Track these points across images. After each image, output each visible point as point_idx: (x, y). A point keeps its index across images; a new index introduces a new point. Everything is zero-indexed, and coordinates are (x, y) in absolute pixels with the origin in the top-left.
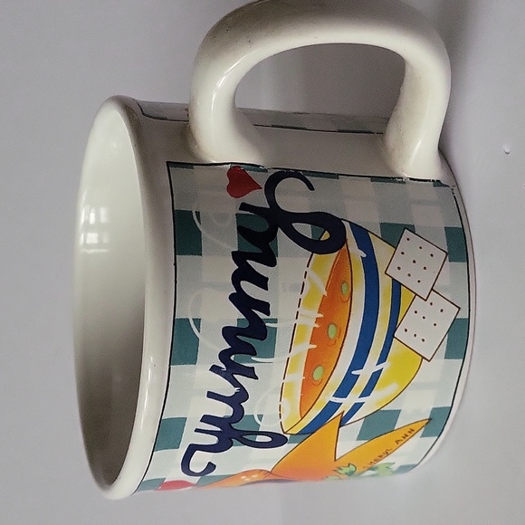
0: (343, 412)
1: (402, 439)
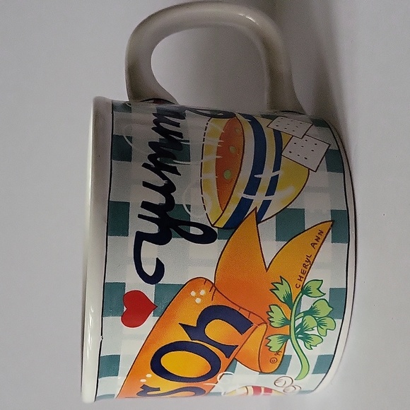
0: (256, 208)
1: (316, 242)
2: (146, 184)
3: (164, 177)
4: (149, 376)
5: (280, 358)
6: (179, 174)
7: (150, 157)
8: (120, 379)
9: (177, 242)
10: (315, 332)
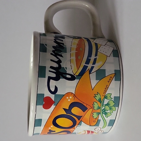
0: (89, 69)
1: (109, 81)
2: (51, 60)
3: (58, 58)
4: (52, 126)
5: (97, 121)
6: (63, 57)
7: (53, 51)
8: (42, 128)
9: (62, 80)
10: (109, 111)
